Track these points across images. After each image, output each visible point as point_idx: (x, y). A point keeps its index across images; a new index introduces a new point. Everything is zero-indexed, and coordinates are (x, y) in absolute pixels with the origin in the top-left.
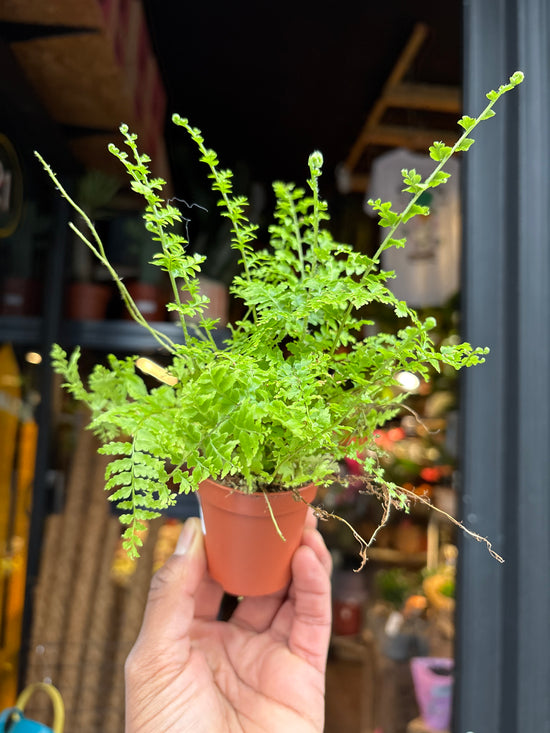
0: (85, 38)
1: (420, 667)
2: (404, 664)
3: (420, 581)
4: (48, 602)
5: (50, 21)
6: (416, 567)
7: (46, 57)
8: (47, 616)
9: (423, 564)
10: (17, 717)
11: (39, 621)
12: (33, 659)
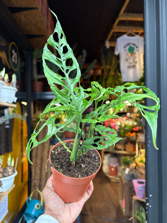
0: (33, 11)
1: (135, 182)
2: (130, 181)
3: (134, 159)
4: (35, 169)
5: (23, 7)
6: (133, 155)
7: (22, 17)
8: (35, 173)
9: (135, 155)
10: (30, 199)
11: (33, 174)
12: (33, 184)
